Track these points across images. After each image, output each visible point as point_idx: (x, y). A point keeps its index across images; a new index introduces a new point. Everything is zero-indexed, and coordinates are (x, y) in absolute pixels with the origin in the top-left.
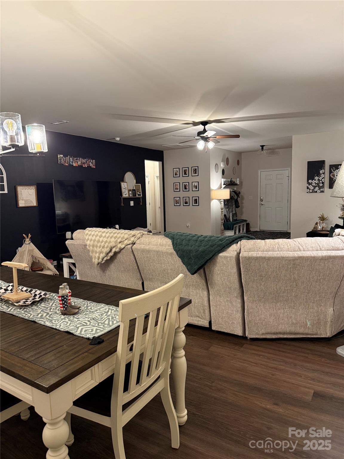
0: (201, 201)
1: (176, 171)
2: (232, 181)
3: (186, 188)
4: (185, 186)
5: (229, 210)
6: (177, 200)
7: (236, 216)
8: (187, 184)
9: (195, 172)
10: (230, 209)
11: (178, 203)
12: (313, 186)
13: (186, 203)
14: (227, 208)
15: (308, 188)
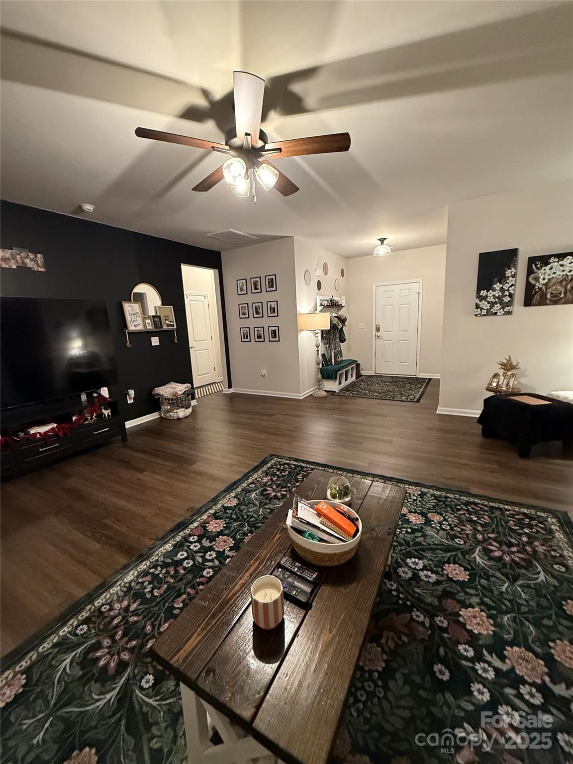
0: (282, 334)
1: (241, 284)
2: (334, 300)
3: (258, 312)
4: (256, 309)
5: (329, 346)
6: (245, 332)
7: (341, 356)
8: (259, 306)
9: (271, 284)
10: (331, 345)
11: (247, 338)
12: (489, 303)
13: (259, 337)
14: (327, 343)
15: (477, 306)
